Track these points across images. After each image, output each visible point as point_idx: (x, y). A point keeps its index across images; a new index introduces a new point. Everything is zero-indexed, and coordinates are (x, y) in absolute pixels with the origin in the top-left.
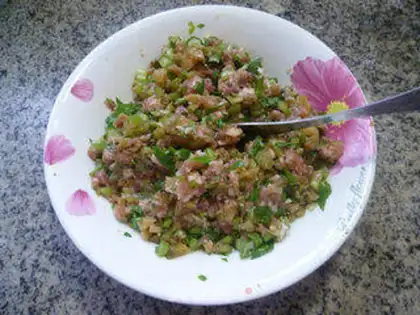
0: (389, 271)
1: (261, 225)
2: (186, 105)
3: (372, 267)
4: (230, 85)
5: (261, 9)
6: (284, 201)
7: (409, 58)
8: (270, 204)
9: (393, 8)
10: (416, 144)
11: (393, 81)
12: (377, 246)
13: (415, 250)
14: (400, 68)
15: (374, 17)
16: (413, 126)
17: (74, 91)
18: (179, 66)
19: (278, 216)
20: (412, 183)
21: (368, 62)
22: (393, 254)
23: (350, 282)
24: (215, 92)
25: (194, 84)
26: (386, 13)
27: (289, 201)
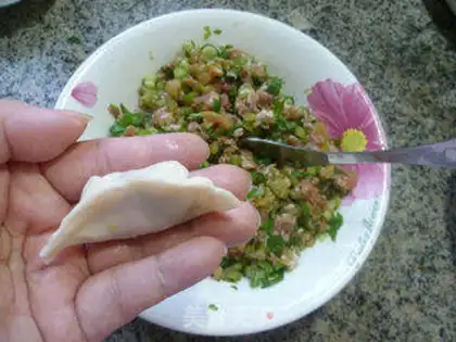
0: (376, 321)
1: (272, 254)
2: (200, 121)
3: (360, 315)
4: (247, 105)
5: (286, 21)
6: (296, 231)
7: (429, 102)
8: (283, 233)
9: (422, 45)
10: (421, 194)
11: (410, 123)
12: (368, 294)
13: (403, 302)
14: (419, 111)
15: (401, 51)
16: (421, 175)
17: (75, 94)
18: (195, 78)
19: (288, 245)
20: (411, 234)
21: (388, 99)
22: (381, 303)
23: (335, 327)
24: (232, 110)
25: (211, 101)
26: (415, 49)
27: (301, 230)
